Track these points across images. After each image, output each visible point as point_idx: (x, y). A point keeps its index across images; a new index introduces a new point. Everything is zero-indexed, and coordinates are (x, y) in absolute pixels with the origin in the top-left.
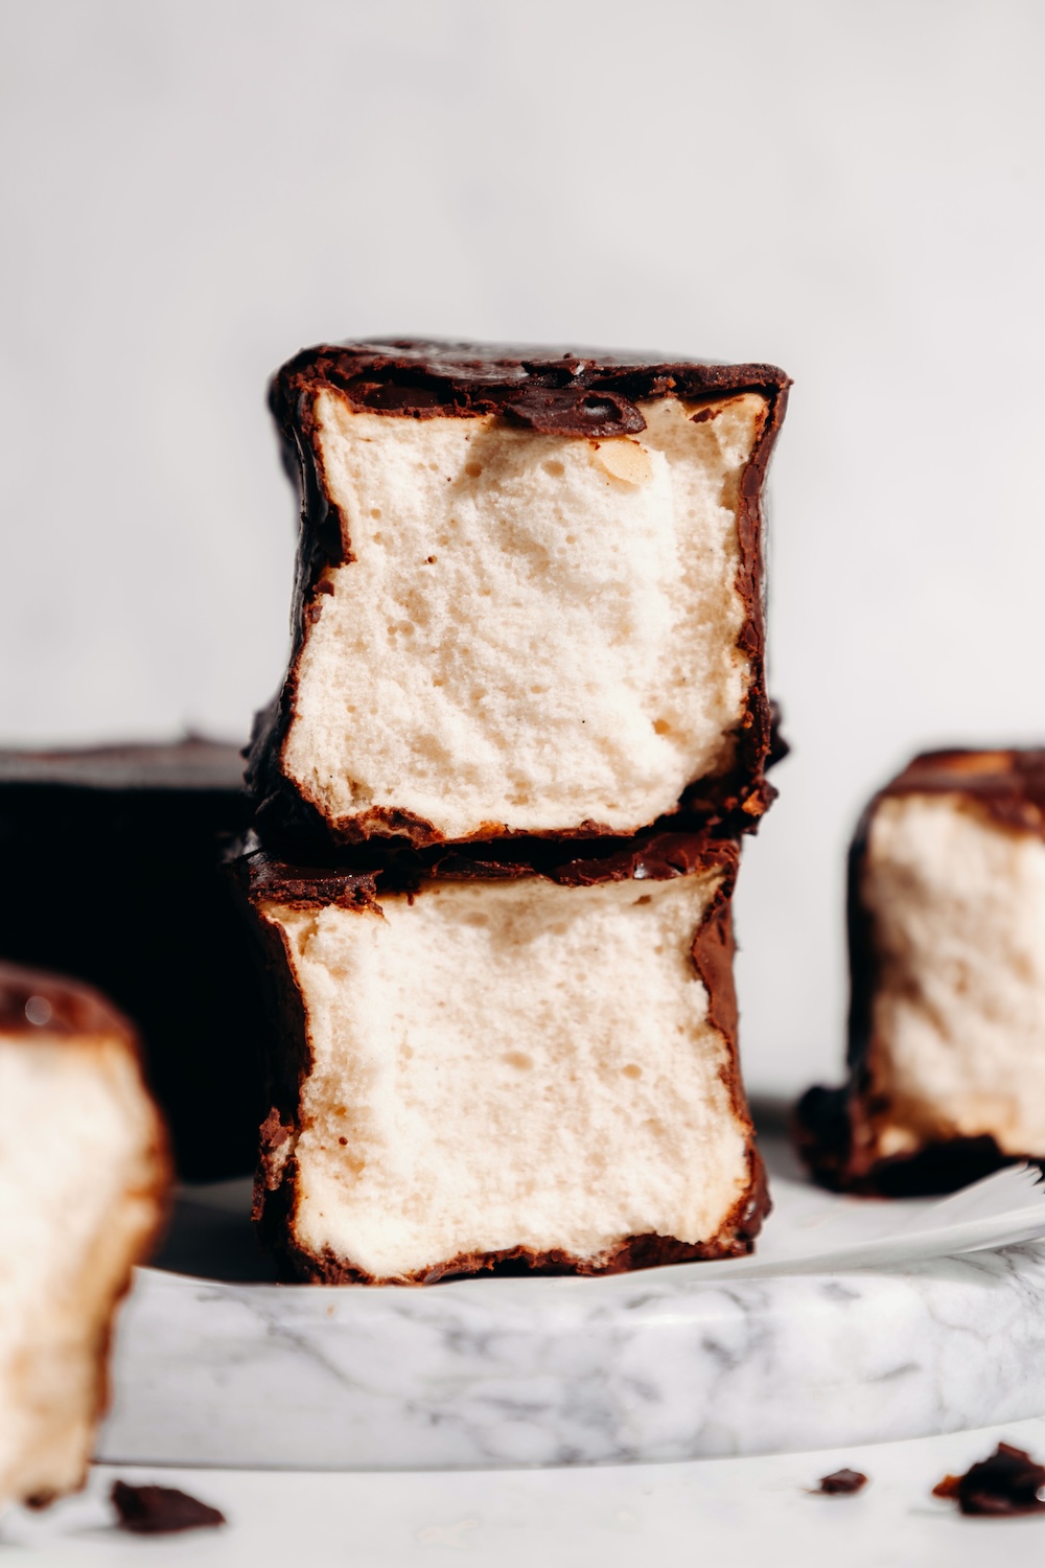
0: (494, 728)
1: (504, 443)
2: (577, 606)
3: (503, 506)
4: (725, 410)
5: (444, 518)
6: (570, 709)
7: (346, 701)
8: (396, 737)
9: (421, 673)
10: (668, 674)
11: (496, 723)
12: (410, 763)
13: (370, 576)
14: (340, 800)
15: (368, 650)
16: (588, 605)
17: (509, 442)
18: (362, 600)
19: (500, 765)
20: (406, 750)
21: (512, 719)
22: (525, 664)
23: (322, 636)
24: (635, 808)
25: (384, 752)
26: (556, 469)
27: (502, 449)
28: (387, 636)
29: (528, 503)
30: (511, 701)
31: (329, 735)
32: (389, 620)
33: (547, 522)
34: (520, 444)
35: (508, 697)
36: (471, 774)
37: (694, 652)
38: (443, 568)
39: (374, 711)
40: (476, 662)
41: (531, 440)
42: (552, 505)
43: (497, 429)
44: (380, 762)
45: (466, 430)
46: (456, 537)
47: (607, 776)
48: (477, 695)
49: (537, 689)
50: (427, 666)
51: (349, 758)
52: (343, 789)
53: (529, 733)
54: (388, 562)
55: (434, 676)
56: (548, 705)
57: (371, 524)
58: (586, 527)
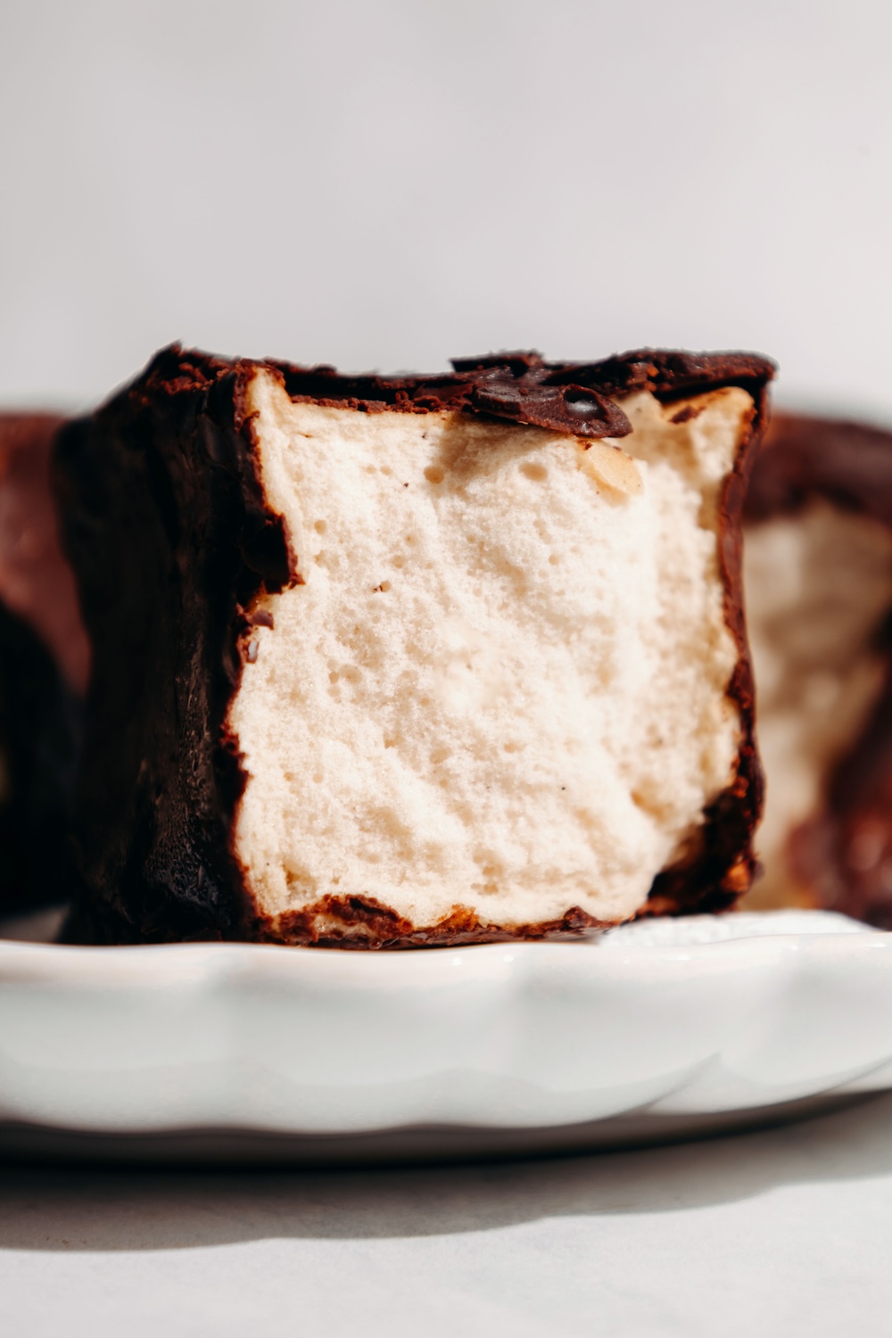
0: (457, 797)
1: (471, 441)
2: (554, 645)
3: (472, 518)
4: (709, 407)
5: (401, 532)
6: (548, 772)
7: (282, 766)
8: (346, 812)
9: (371, 731)
10: (642, 735)
11: (461, 792)
12: (360, 846)
13: (311, 606)
14: (276, 895)
15: (308, 702)
16: (568, 642)
17: (477, 440)
18: (301, 637)
19: (467, 846)
20: (354, 829)
21: (480, 786)
22: (496, 717)
23: (253, 684)
24: (615, 897)
25: (328, 831)
26: (535, 473)
27: (469, 449)
28: (328, 685)
29: (503, 514)
30: (479, 763)
31: (265, 809)
32: (331, 664)
33: (526, 537)
34: (492, 442)
35: (475, 759)
36: (434, 856)
37: (672, 706)
38: (398, 596)
39: (318, 779)
40: (440, 713)
41: (505, 438)
42: (534, 517)
43: (463, 424)
44: (323, 844)
45: (422, 427)
46: (415, 557)
47: (588, 859)
48: (439, 755)
49: (509, 748)
50: (378, 721)
51: (288, 839)
52: (278, 878)
53: (499, 802)
54: (331, 590)
55: (386, 735)
56: (524, 767)
57: (314, 540)
58: (572, 544)
